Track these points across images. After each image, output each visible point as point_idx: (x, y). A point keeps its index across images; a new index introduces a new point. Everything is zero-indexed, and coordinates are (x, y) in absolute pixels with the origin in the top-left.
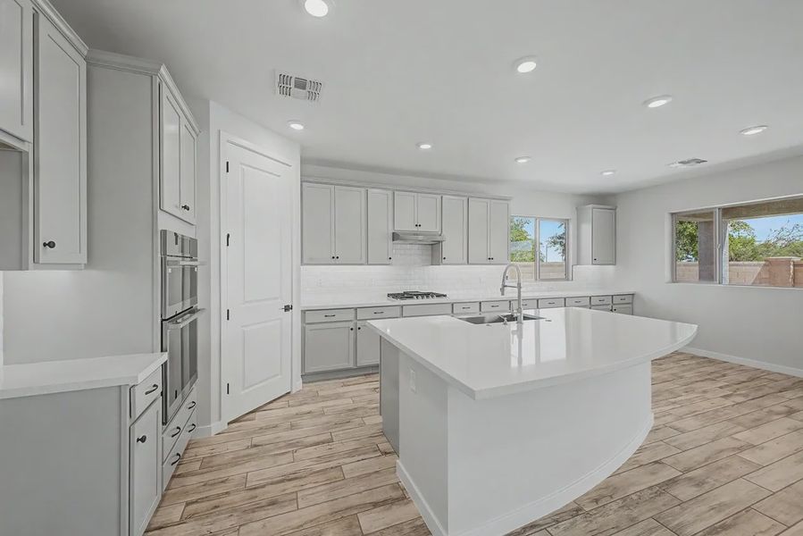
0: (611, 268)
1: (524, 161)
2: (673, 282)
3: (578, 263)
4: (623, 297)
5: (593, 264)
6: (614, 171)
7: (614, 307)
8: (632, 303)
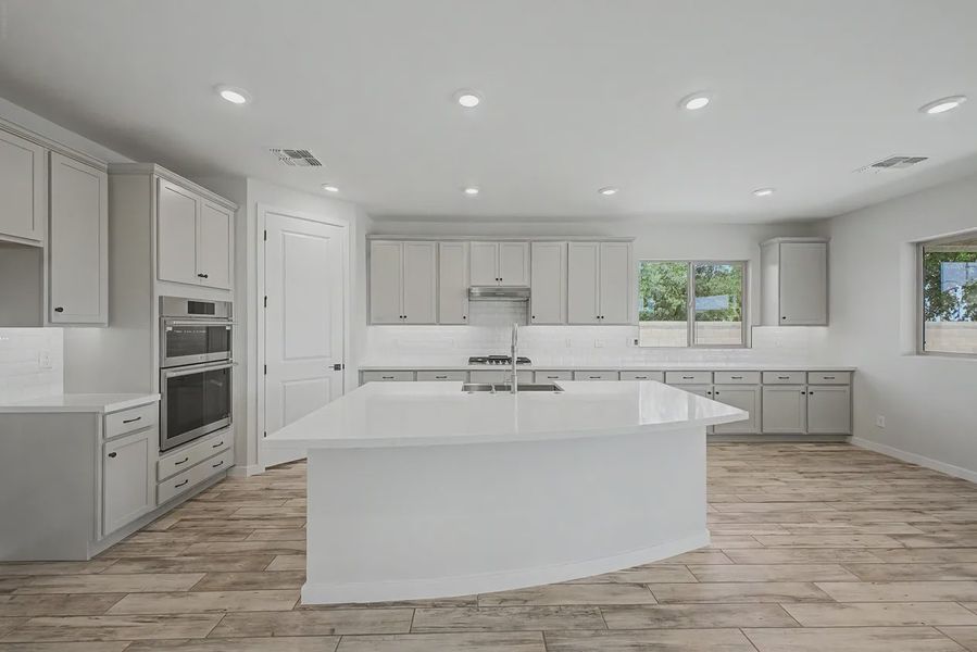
0: (822, 330)
1: (611, 192)
2: (918, 353)
3: (762, 323)
4: (826, 375)
5: (780, 325)
6: (773, 190)
7: (811, 389)
8: (851, 385)
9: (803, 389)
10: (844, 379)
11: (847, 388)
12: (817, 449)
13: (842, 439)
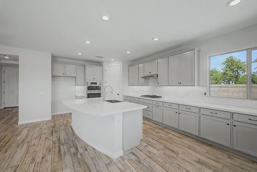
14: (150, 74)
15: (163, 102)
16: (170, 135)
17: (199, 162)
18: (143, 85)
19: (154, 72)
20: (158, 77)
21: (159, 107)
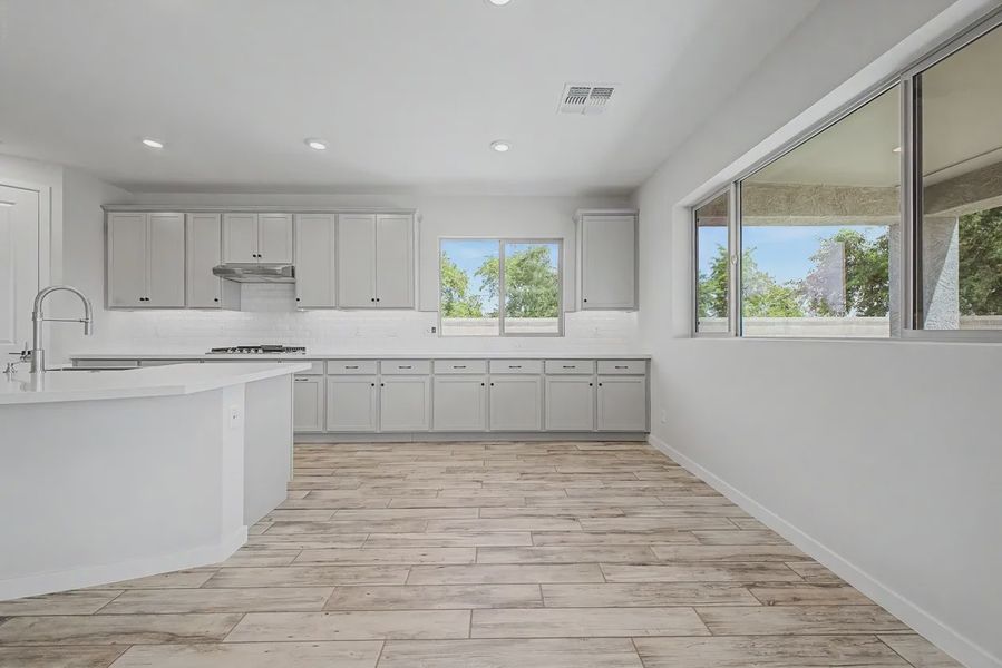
2: (692, 335)
3: (576, 308)
4: (621, 364)
5: (582, 309)
7: (601, 379)
8: (646, 375)
9: (590, 380)
10: (640, 368)
11: (643, 379)
12: (606, 448)
13: (640, 437)
14: (255, 261)
15: (326, 360)
16: (358, 454)
17: (449, 471)
18: (216, 304)
19: (275, 257)
20: (293, 276)
21: (310, 379)
